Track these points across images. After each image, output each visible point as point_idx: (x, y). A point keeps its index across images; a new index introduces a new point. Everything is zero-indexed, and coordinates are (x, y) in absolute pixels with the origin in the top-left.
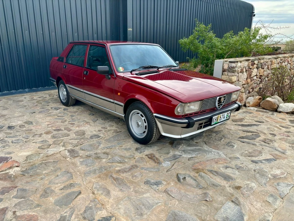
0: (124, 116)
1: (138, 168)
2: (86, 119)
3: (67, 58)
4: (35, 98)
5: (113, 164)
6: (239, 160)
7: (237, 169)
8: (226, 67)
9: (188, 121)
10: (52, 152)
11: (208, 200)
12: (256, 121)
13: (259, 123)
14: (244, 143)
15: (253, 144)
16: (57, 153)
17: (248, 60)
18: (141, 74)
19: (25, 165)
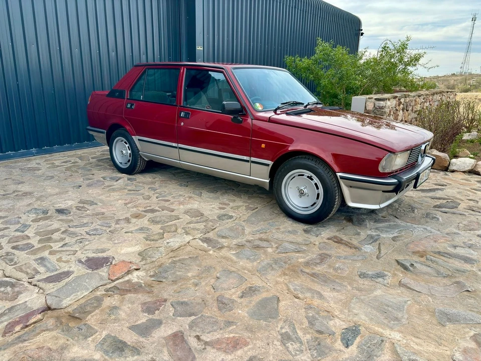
0: (268, 181)
1: (333, 258)
2: (181, 193)
3: (131, 91)
4: (57, 163)
5: (288, 254)
6: (460, 235)
7: (470, 247)
8: (370, 107)
9: (396, 181)
10: (177, 245)
11: (469, 289)
12: (436, 184)
13: (440, 187)
14: (446, 213)
15: (460, 214)
16: (185, 245)
17: (395, 97)
18: (296, 112)
19: (150, 267)
